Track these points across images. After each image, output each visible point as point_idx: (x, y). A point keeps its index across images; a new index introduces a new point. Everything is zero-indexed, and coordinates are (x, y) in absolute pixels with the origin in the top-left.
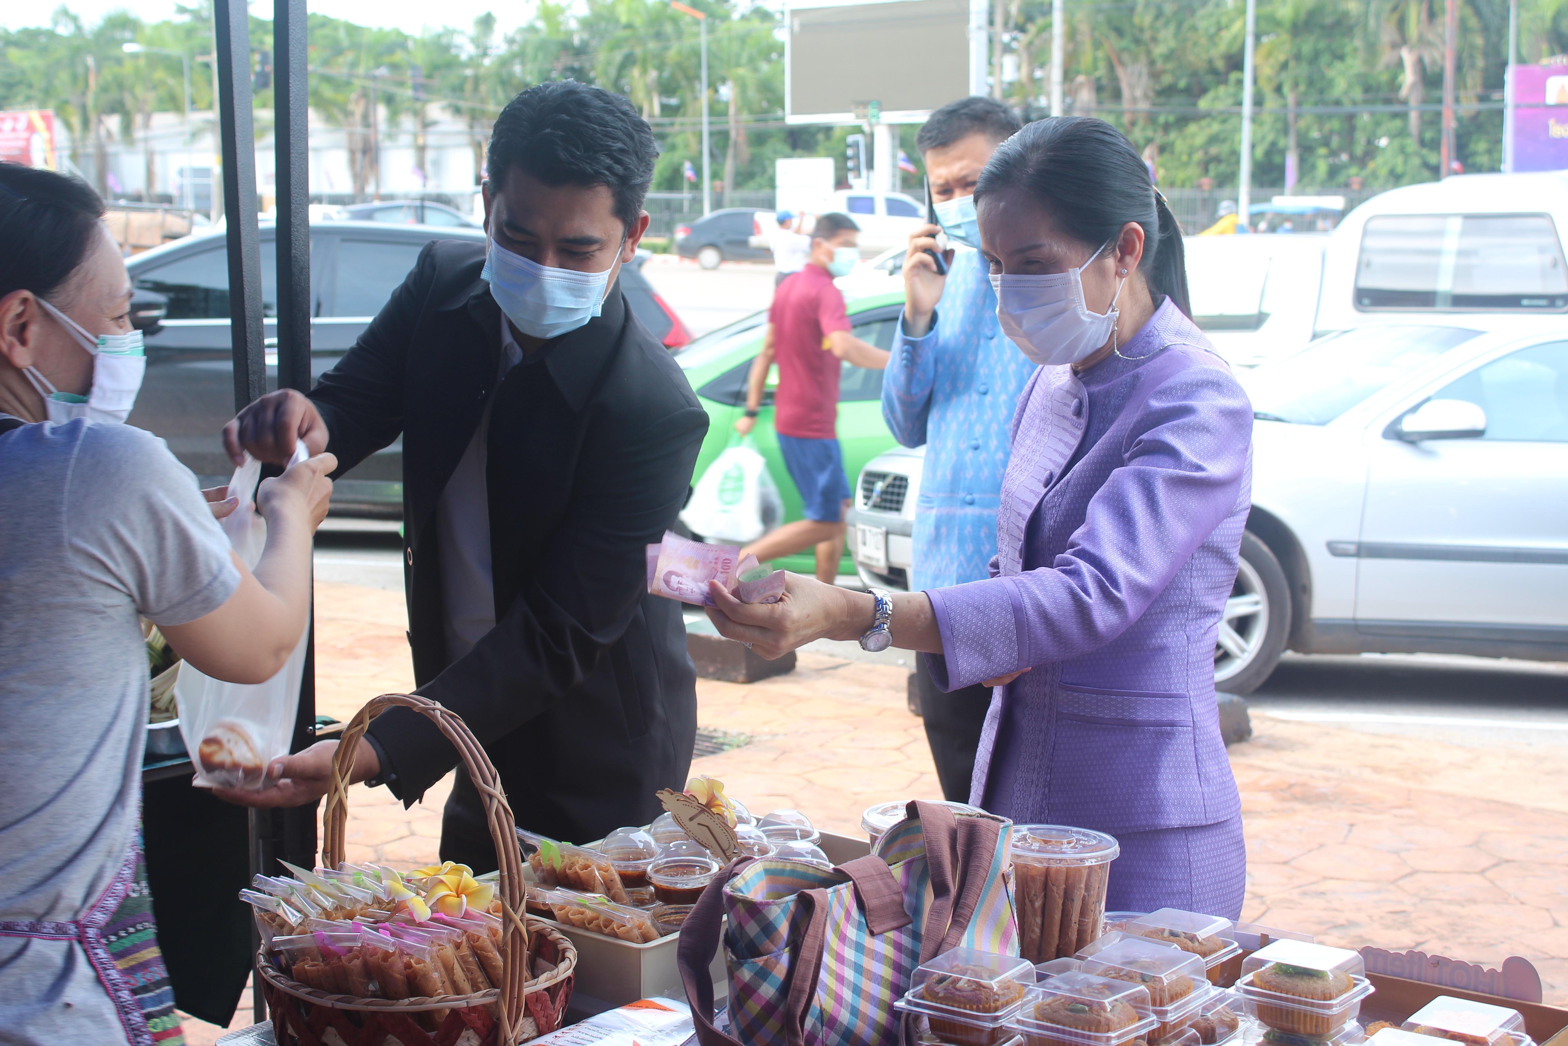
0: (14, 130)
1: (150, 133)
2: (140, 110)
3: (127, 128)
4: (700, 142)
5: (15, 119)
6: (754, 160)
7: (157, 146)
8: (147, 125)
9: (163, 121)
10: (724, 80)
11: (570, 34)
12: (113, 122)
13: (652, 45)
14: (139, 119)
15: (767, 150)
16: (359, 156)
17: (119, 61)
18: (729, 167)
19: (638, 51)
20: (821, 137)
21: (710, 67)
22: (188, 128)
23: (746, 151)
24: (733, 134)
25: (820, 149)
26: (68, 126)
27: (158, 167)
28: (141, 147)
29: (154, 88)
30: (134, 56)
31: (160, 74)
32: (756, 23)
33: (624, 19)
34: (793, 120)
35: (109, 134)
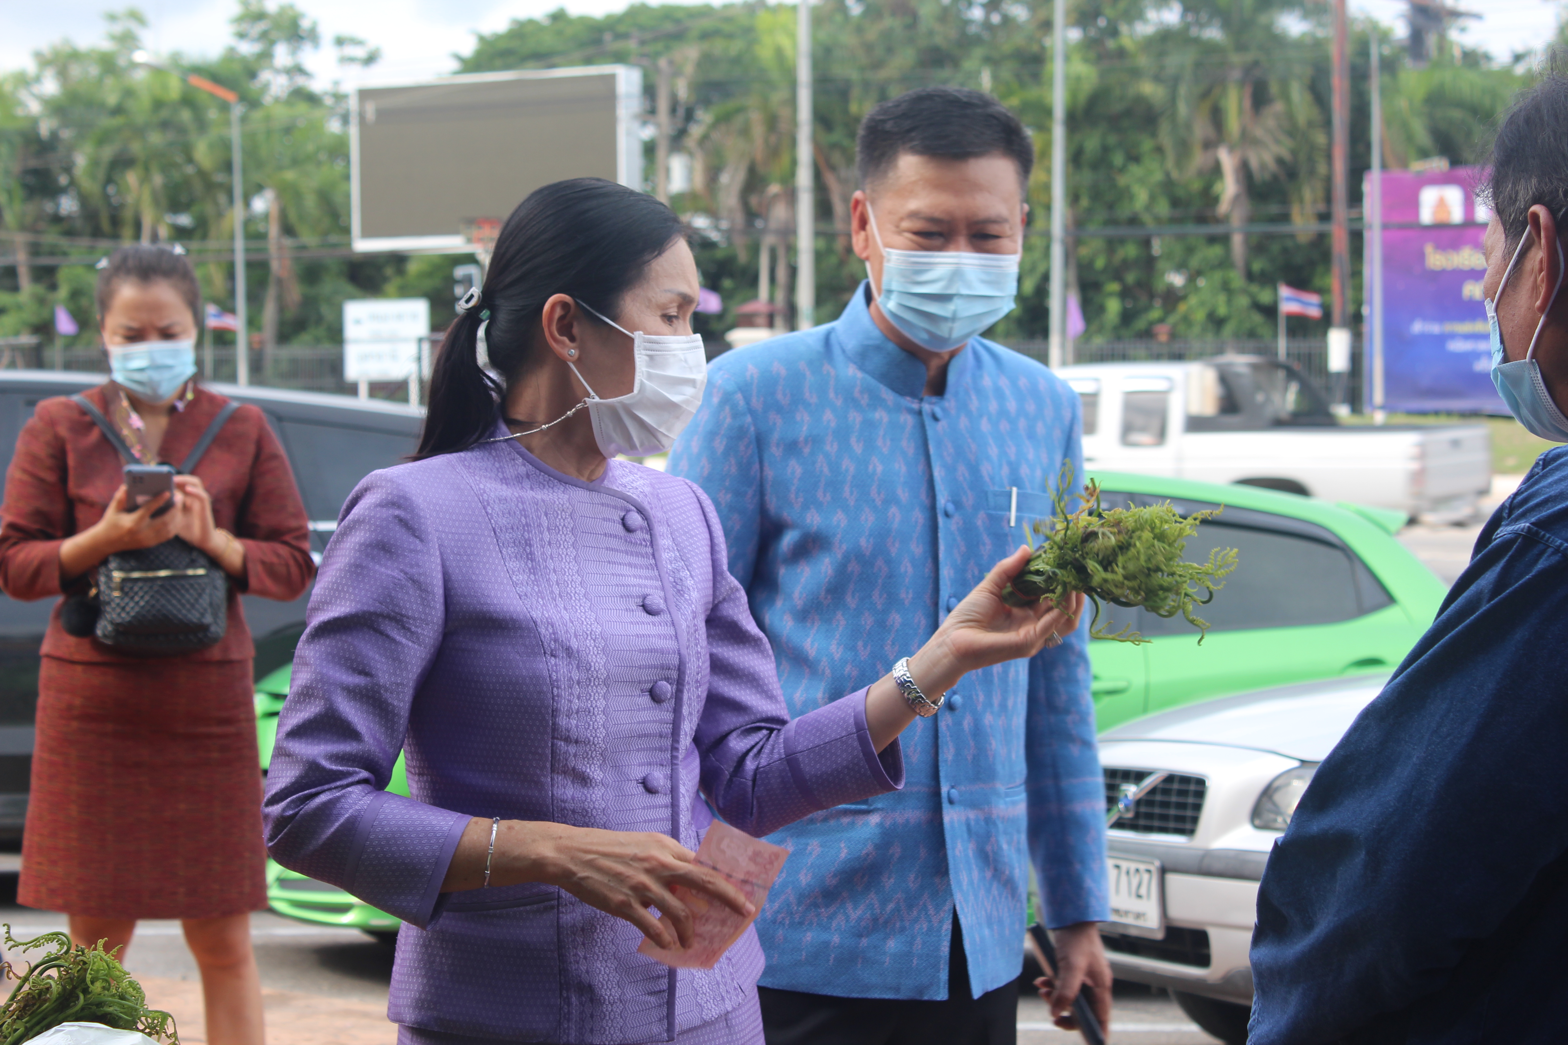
4: (231, 276)
6: (309, 302)
10: (259, 188)
11: (34, 121)
13: (156, 139)
15: (328, 286)
18: (269, 314)
19: (136, 148)
20: (389, 271)
21: (245, 171)
23: (295, 293)
24: (275, 265)
25: (390, 287)
32: (302, 108)
33: (112, 99)
34: (363, 245)
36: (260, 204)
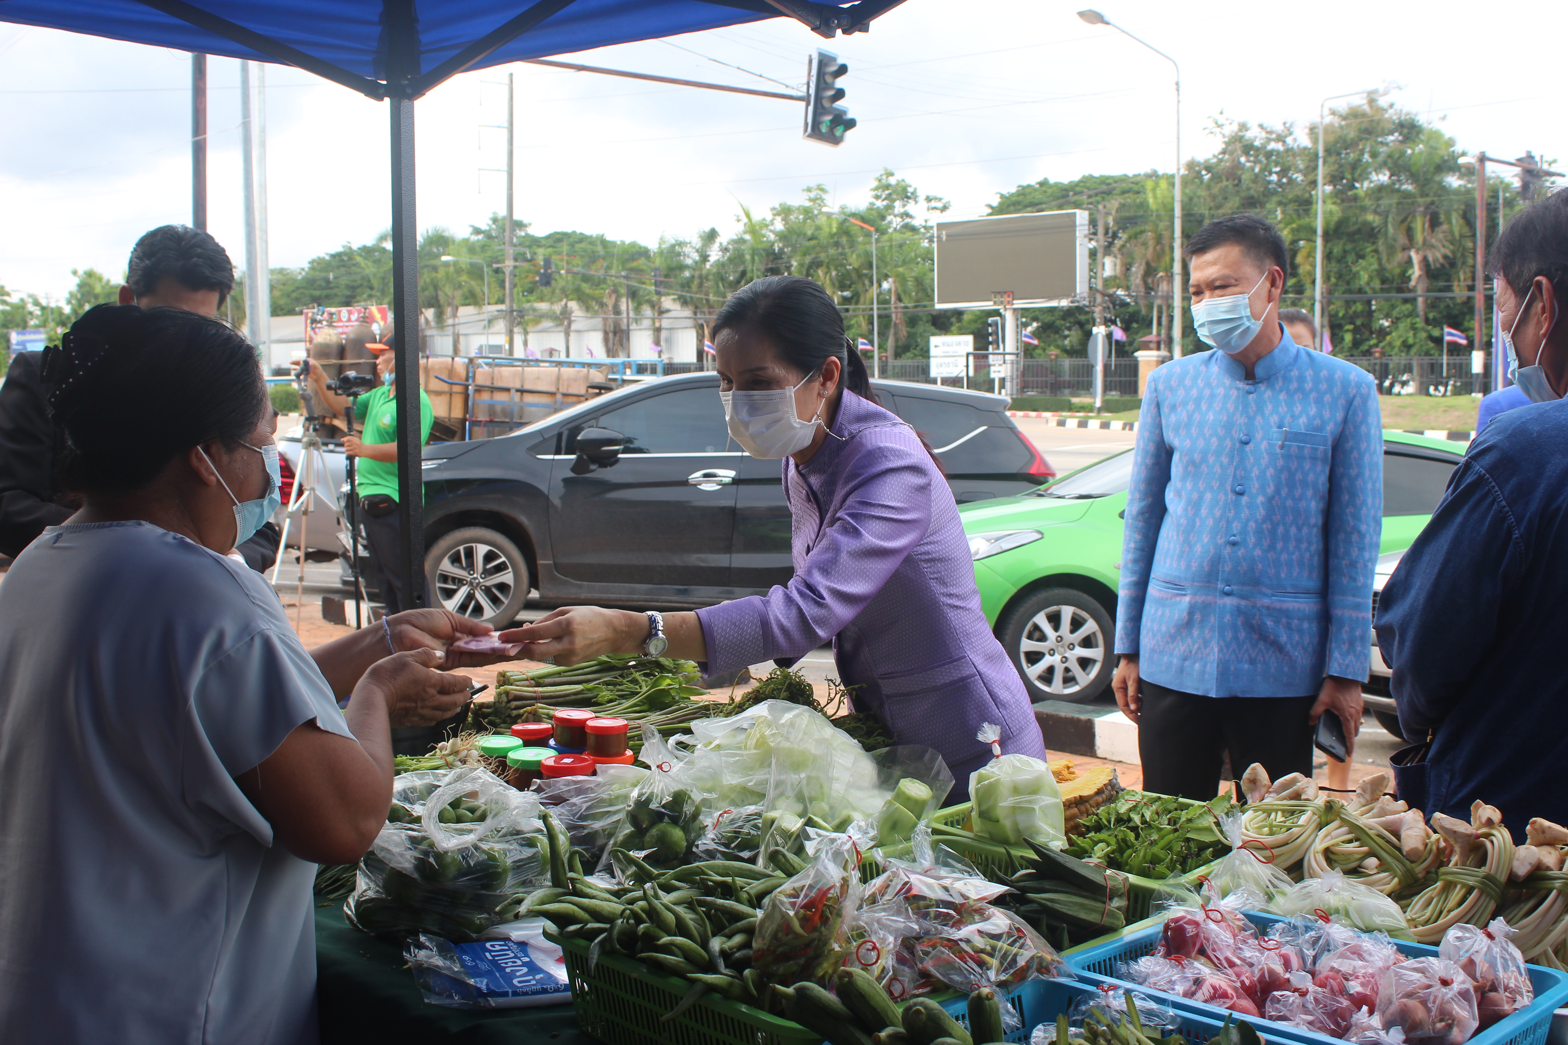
1: (457, 321)
2: (449, 304)
3: (440, 316)
4: (871, 323)
6: (911, 336)
7: (462, 330)
8: (455, 316)
9: (466, 312)
10: (886, 277)
11: (771, 244)
12: (430, 313)
13: (832, 251)
14: (449, 310)
15: (920, 328)
16: (611, 335)
17: (435, 269)
18: (890, 343)
19: (823, 256)
20: (953, 320)
21: (877, 268)
22: (485, 316)
23: (904, 331)
24: (893, 317)
25: (953, 328)
27: (462, 346)
28: (450, 330)
29: (460, 286)
30: (447, 264)
31: (464, 278)
32: (909, 234)
33: (809, 233)
34: (939, 306)
35: (427, 321)
36: (885, 285)
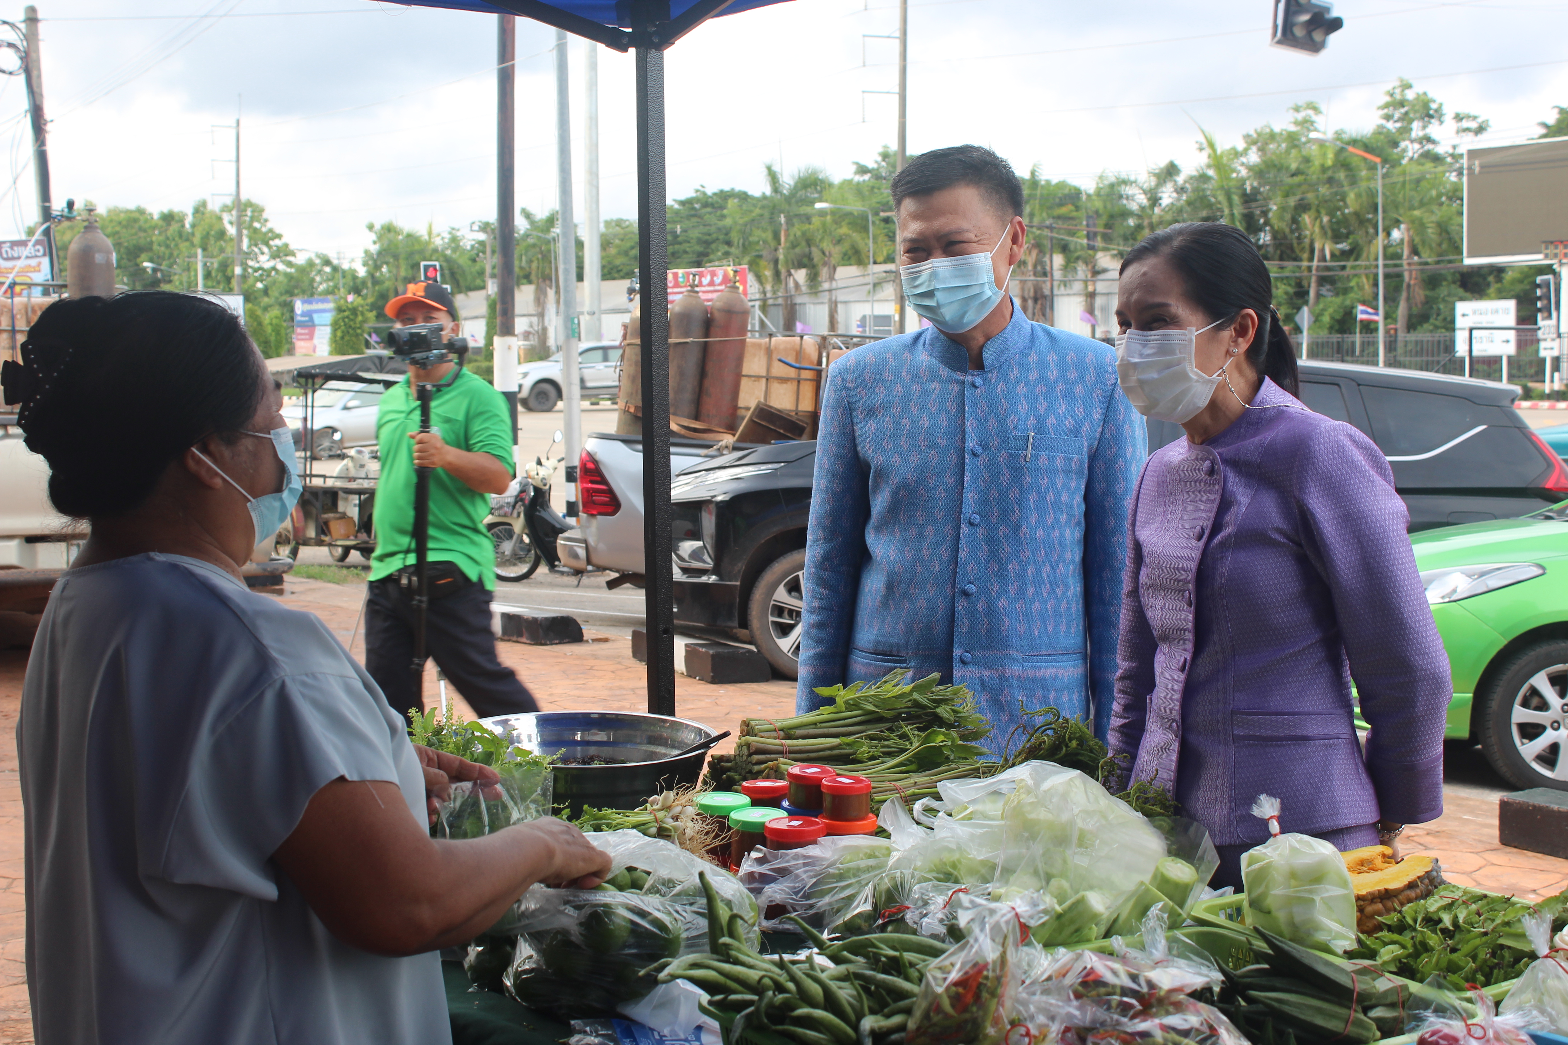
0: (712, 283)
1: (834, 285)
2: (825, 264)
3: (813, 278)
4: (1376, 285)
5: (713, 274)
6: (1429, 302)
7: (841, 296)
8: (832, 278)
9: (846, 273)
10: (1397, 223)
11: (1243, 181)
12: (801, 275)
13: (1323, 190)
14: (824, 272)
15: (1443, 291)
16: (1030, 303)
17: (808, 218)
18: (1402, 310)
19: (1310, 196)
20: (1491, 279)
21: (1384, 211)
22: (870, 279)
23: (1420, 294)
24: (1406, 276)
25: (1492, 290)
26: (759, 278)
27: (840, 317)
28: (825, 297)
29: (839, 241)
30: (822, 213)
31: (844, 230)
32: (1429, 165)
33: (1294, 166)
34: (1468, 261)
35: (797, 285)
36: (1396, 234)
